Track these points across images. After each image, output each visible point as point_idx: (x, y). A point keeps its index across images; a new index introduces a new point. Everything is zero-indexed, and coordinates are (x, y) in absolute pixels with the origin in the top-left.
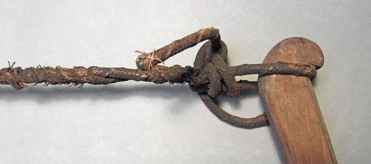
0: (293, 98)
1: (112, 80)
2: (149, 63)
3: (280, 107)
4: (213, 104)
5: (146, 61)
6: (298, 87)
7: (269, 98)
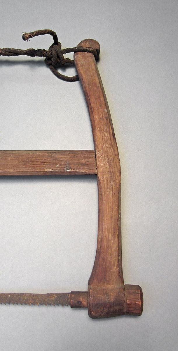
0: (86, 61)
1: (12, 54)
2: (27, 36)
3: (80, 64)
4: (54, 69)
5: (26, 35)
6: (88, 57)
7: (76, 62)
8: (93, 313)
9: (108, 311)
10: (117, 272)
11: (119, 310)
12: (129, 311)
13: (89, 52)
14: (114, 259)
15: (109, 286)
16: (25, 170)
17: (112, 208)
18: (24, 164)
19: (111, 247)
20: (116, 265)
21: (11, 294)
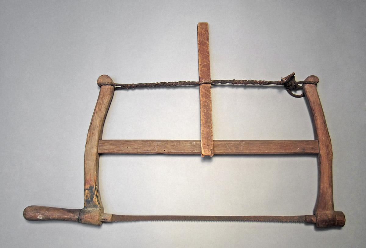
0: (312, 90)
4: (290, 92)
6: (313, 87)
9: (328, 224)
13: (314, 84)
14: (330, 198)
15: (327, 212)
16: (280, 151)
17: (329, 172)
18: (280, 148)
19: (328, 192)
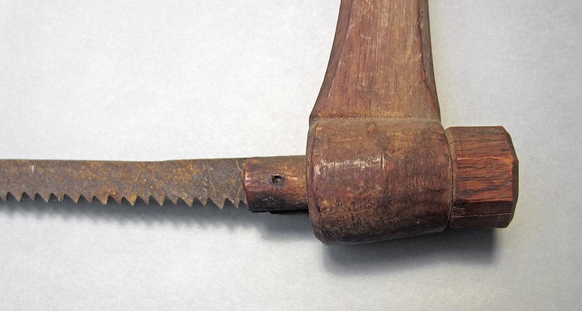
8: (325, 202)
9: (385, 192)
10: (418, 68)
11: (428, 191)
12: (465, 192)
14: (405, 23)
15: (386, 113)
20: (410, 43)
21: (38, 163)
